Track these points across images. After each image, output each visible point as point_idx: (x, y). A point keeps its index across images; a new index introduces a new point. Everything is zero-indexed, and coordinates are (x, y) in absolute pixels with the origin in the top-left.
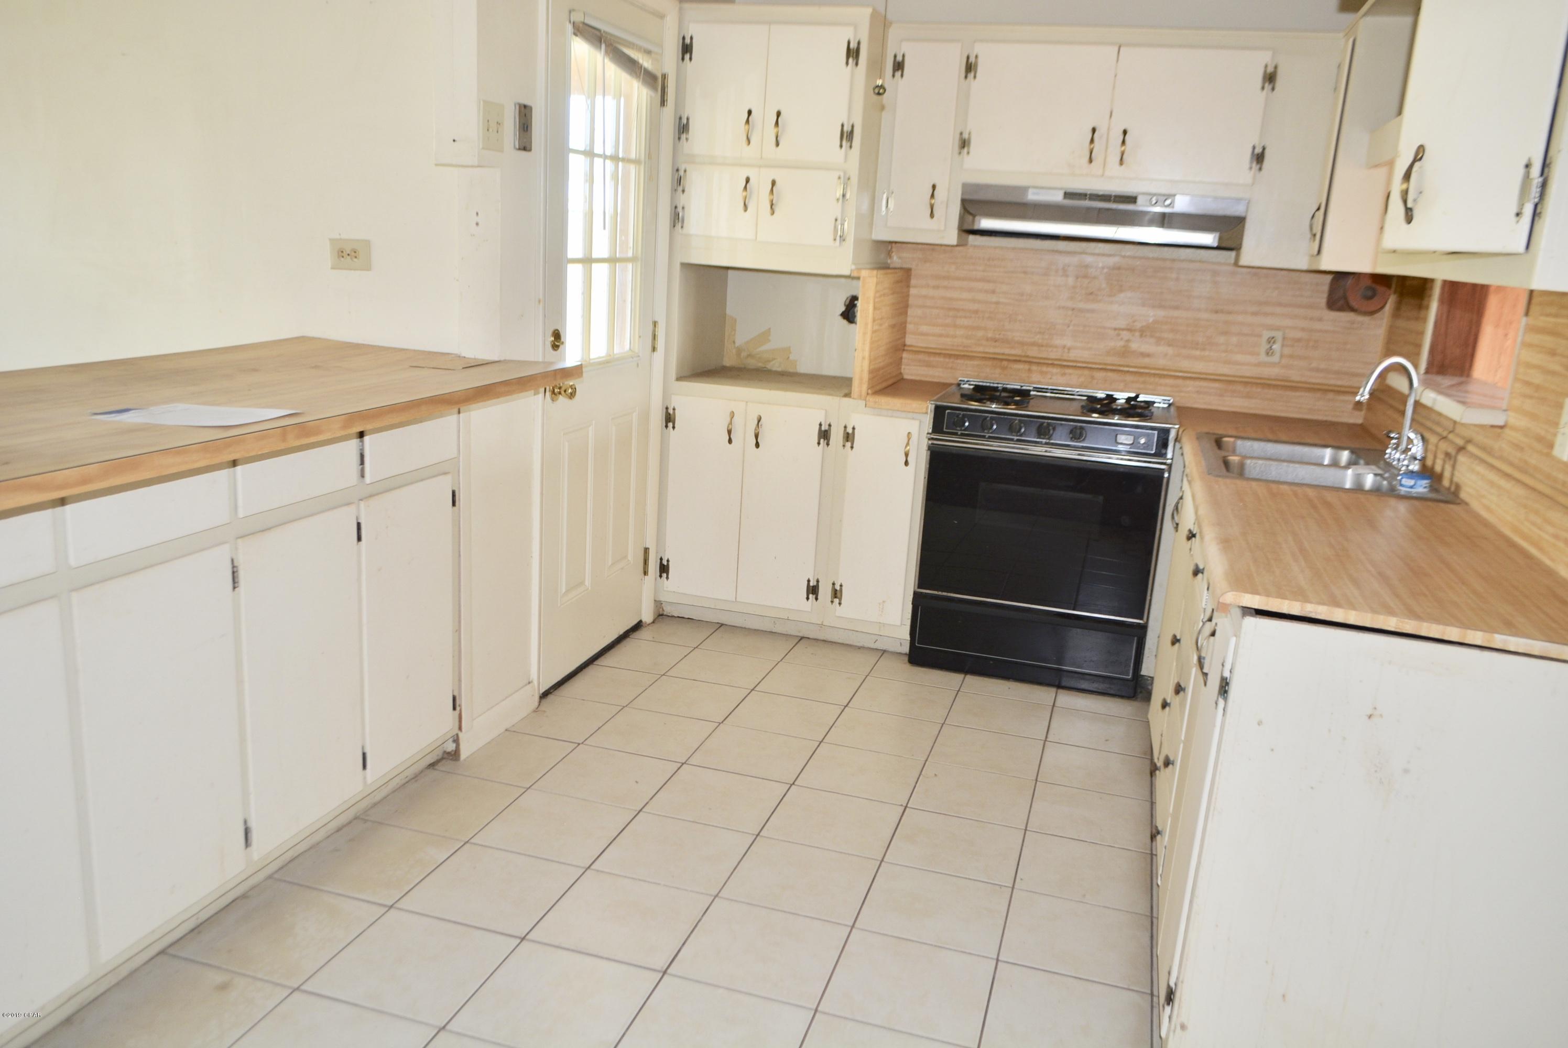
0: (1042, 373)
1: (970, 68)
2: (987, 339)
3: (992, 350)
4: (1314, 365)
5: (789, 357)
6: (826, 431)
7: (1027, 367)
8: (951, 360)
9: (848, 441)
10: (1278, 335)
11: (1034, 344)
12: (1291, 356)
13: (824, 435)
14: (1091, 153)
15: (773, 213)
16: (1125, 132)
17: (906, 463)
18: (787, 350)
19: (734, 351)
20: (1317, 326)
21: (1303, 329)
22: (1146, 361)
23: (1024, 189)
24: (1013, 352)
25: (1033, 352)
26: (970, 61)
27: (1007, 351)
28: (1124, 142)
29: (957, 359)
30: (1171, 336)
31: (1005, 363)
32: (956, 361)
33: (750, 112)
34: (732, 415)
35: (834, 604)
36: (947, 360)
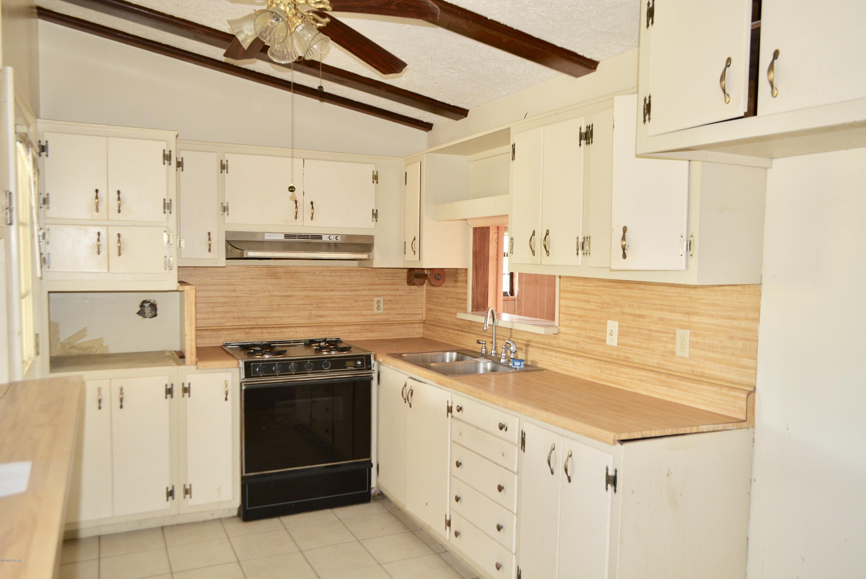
0: (269, 333)
1: (223, 167)
2: (234, 318)
3: (237, 324)
4: (398, 312)
5: (102, 344)
6: (170, 389)
7: (260, 331)
8: (215, 333)
9: (186, 392)
10: (381, 299)
11: (261, 318)
12: (388, 309)
13: (169, 391)
14: (296, 214)
15: (120, 255)
16: (312, 203)
17: (226, 399)
18: (101, 340)
19: (59, 345)
20: (397, 293)
21: (391, 295)
22: (322, 319)
23: (263, 234)
24: (250, 323)
25: (261, 322)
26: (223, 163)
27: (246, 323)
28: (313, 208)
29: (219, 332)
30: (332, 305)
31: (247, 330)
32: (218, 333)
33: (97, 191)
34: (99, 390)
35: (186, 498)
36: (212, 333)
